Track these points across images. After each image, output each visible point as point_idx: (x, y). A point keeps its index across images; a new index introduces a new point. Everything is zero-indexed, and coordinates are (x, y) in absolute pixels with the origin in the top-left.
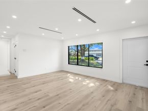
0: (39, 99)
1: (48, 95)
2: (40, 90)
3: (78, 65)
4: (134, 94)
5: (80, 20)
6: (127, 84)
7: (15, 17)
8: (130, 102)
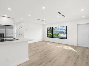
0: (41, 52)
1: (44, 51)
2: (39, 49)
3: (53, 37)
4: (84, 50)
5: (58, 16)
6: (80, 47)
7: (29, 15)
8: (83, 53)
